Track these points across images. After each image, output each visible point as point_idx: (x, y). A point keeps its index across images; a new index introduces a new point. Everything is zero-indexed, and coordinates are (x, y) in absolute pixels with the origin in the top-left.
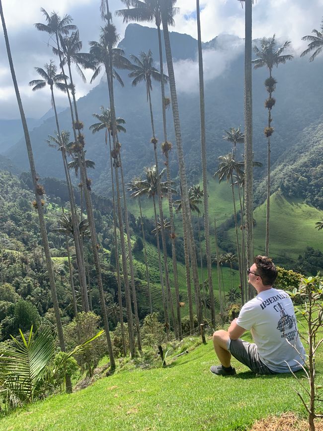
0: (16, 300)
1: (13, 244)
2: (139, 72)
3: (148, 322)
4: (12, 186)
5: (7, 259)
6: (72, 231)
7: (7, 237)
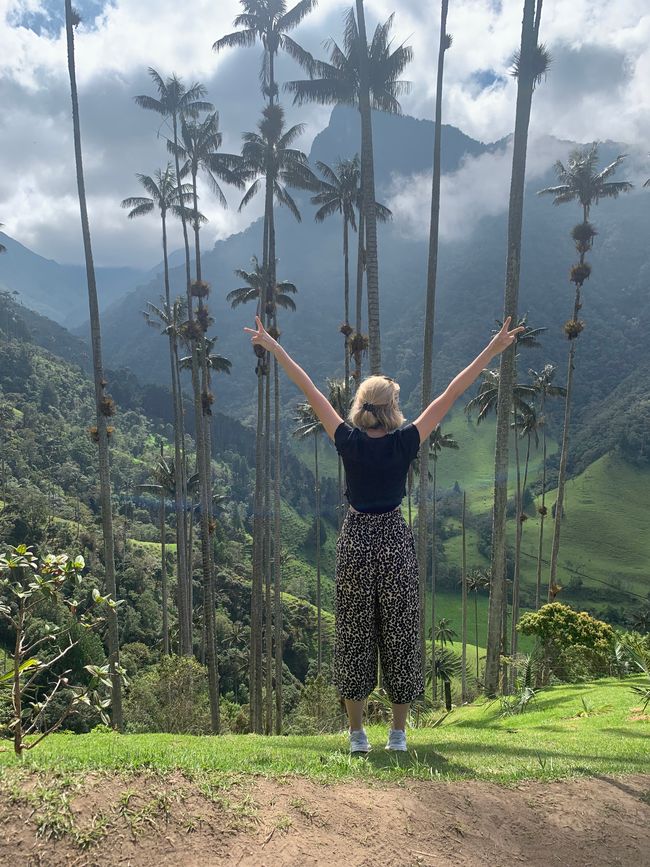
0: (63, 619)
1: (71, 509)
2: (332, 196)
3: (305, 692)
4: (82, 395)
5: (55, 536)
6: (173, 492)
7: (62, 492)
